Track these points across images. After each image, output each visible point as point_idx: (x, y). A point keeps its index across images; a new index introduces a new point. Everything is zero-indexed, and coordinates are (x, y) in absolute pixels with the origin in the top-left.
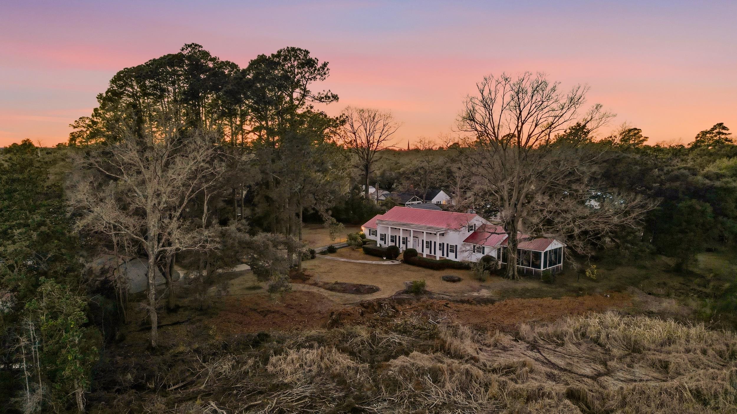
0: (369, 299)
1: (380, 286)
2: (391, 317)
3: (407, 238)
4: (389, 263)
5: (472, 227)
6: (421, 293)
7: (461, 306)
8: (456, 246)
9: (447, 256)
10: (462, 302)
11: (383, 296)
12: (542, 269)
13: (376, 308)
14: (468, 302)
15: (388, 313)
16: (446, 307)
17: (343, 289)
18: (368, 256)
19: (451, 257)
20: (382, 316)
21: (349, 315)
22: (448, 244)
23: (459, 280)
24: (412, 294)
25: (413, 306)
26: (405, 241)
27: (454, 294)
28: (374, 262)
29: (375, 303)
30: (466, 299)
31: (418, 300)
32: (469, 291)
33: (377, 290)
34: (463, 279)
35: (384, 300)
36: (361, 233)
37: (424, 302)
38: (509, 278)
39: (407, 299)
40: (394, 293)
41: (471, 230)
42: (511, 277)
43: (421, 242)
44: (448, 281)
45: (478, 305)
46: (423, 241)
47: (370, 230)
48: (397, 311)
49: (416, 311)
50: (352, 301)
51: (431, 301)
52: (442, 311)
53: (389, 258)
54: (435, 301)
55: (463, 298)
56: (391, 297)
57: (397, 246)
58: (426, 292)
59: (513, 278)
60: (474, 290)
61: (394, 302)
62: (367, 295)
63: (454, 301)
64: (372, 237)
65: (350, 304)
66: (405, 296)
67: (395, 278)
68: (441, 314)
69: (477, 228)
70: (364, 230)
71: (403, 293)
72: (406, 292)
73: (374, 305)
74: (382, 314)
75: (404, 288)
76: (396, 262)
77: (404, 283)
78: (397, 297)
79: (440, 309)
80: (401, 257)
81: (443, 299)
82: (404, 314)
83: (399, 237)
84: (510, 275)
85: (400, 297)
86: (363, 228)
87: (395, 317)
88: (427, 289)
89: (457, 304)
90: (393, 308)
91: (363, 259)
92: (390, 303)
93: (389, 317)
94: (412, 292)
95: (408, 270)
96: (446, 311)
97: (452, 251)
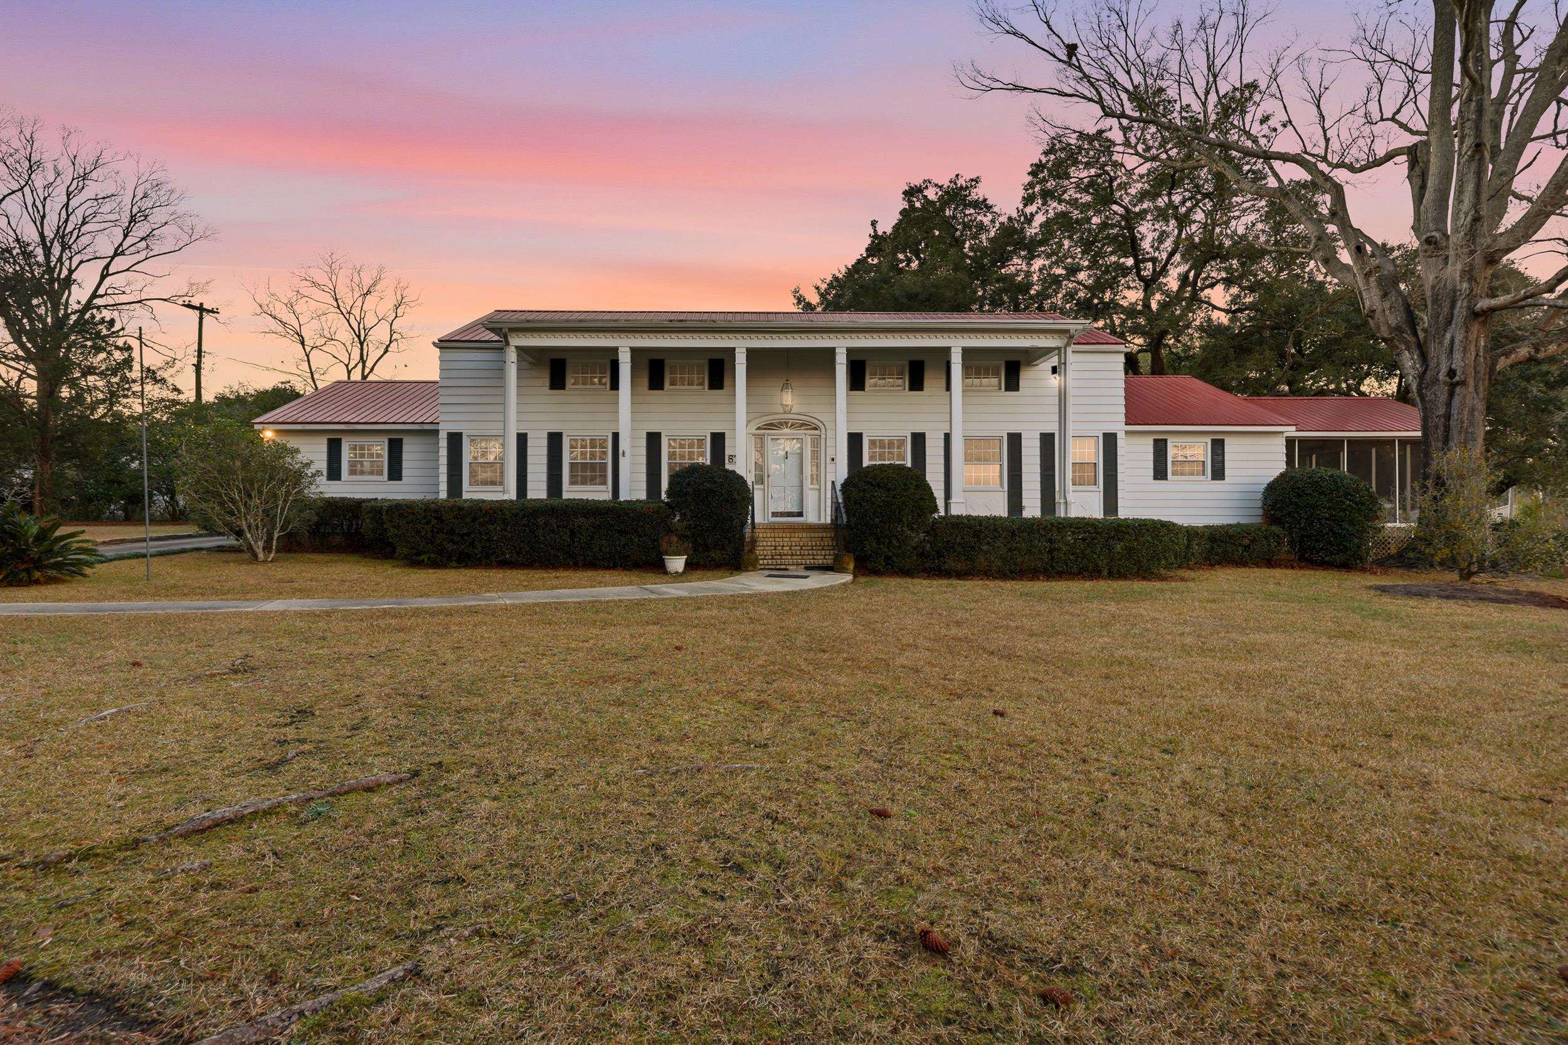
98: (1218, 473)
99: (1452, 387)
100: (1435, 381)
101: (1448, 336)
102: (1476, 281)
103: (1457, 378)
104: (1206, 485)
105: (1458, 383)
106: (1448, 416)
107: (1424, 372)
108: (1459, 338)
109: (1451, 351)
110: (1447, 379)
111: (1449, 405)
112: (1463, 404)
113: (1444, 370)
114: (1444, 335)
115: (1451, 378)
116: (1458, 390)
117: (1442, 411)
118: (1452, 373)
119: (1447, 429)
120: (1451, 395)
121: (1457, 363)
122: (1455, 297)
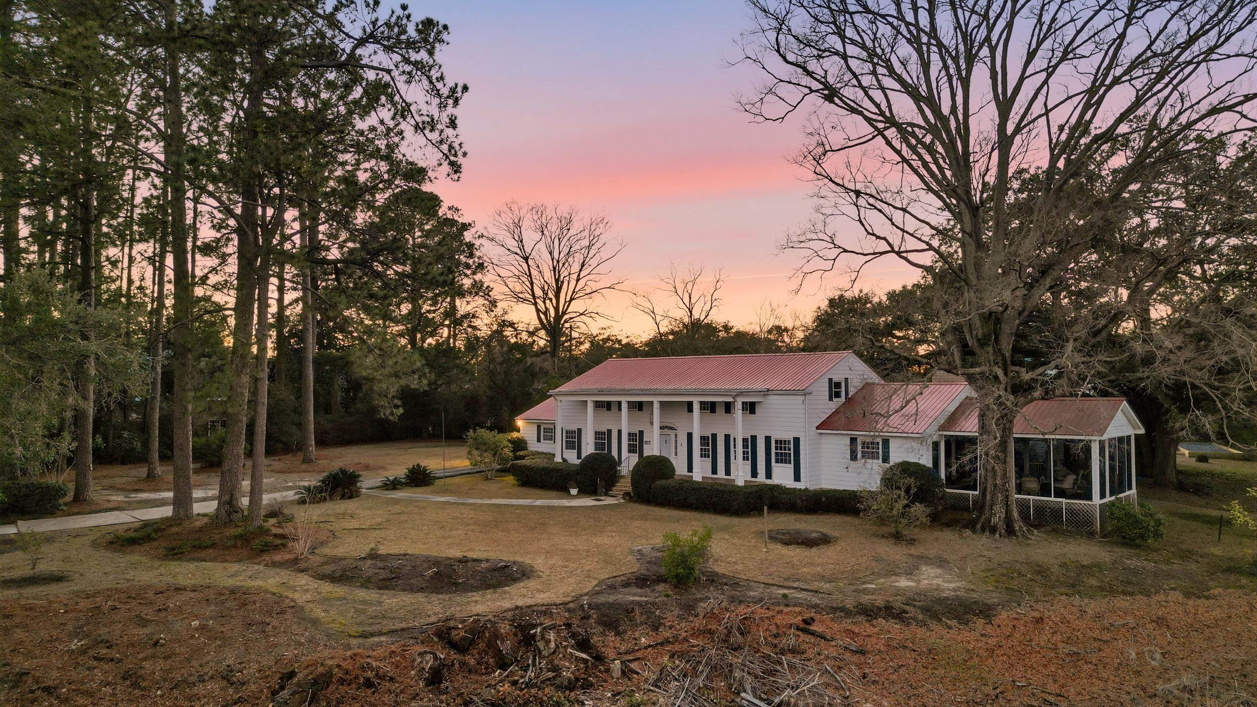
0: (480, 609)
1: (539, 563)
2: (571, 686)
3: (641, 433)
4: (588, 502)
5: (838, 385)
6: (697, 581)
7: (864, 627)
8: (797, 441)
9: (769, 475)
10: (869, 612)
11: (543, 598)
12: (1096, 500)
13: (506, 646)
14: (889, 611)
15: (556, 669)
16: (803, 637)
17: (383, 574)
18: (524, 490)
19: (783, 476)
20: (529, 685)
21: (368, 684)
22: (768, 439)
23: (825, 540)
24: (660, 587)
25: (667, 634)
26: (637, 441)
27: (827, 586)
28: (539, 502)
29: (505, 628)
30: (880, 601)
31: (689, 608)
32: (879, 575)
33: (522, 573)
34: (836, 539)
35: (546, 611)
36: (515, 435)
37: (711, 616)
38: (993, 530)
39: (639, 604)
40: (590, 585)
41: (838, 395)
42: (1002, 526)
43: (683, 440)
44: (786, 543)
45: (934, 625)
46: (690, 436)
47: (539, 427)
48: (599, 658)
49: (681, 655)
50: (402, 620)
51: (742, 610)
52: (794, 651)
53: (588, 490)
54: (760, 611)
55: (865, 599)
56: (578, 598)
57: (615, 453)
58: (713, 579)
59: (1010, 531)
60: (892, 571)
61: (586, 618)
62: (476, 596)
63: (835, 610)
64: (544, 447)
65: (391, 632)
66: (633, 596)
67: (603, 540)
68: (792, 667)
69: (852, 391)
70: (524, 427)
71: (626, 585)
72: (641, 581)
73: (496, 635)
74: (531, 674)
75: (632, 567)
76: (609, 501)
77: (631, 552)
78: (601, 599)
79: (784, 642)
80: (625, 485)
81: (786, 601)
82: (627, 673)
83: (620, 432)
84: (995, 520)
85: (611, 599)
86: (520, 423)
87: (587, 686)
88: (720, 569)
89: (847, 624)
90: (584, 645)
91: (508, 496)
92: (568, 625)
93: (559, 687)
94: (661, 579)
95: (644, 518)
96: (810, 653)
97: (782, 459)
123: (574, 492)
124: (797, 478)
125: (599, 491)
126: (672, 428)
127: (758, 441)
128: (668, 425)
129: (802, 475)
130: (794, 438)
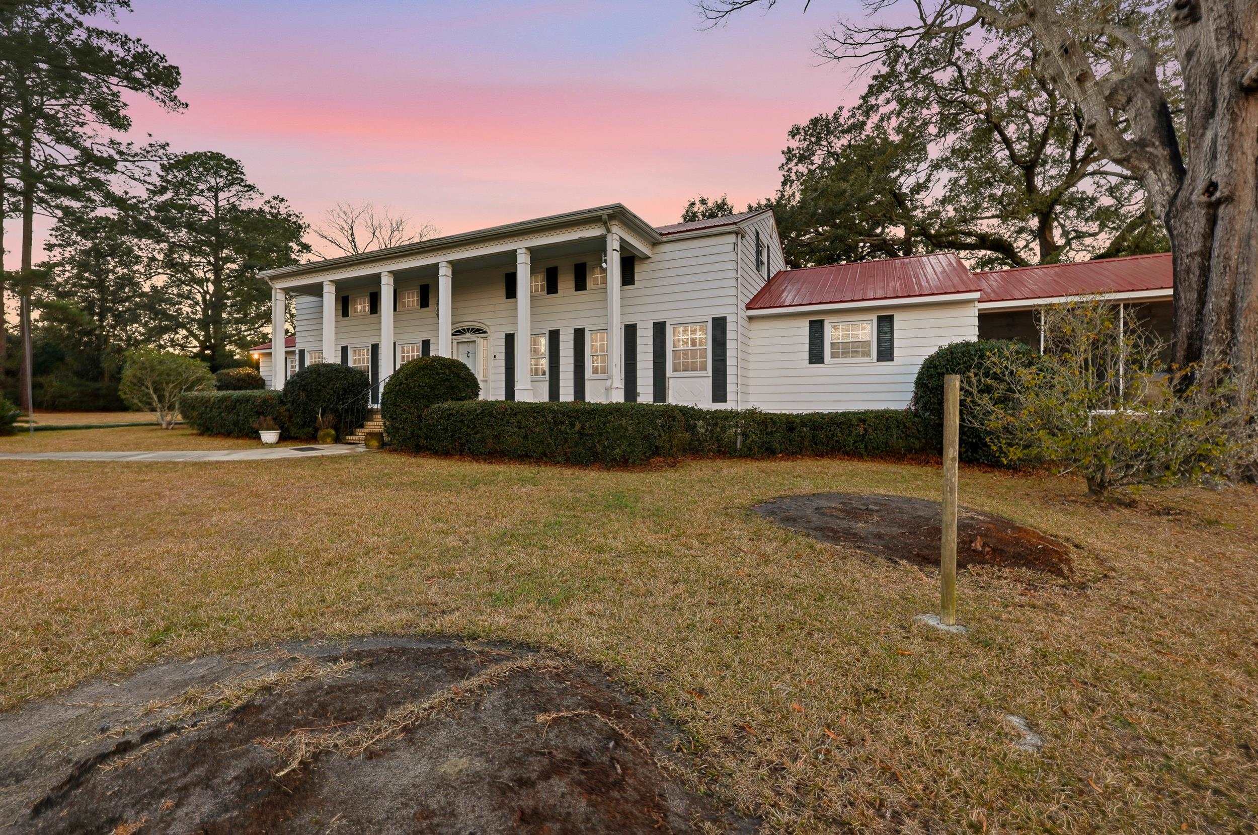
4: (288, 452)
9: (660, 390)
53: (301, 433)
76: (340, 450)
98: (886, 353)
99: (1213, 206)
100: (1188, 204)
101: (1209, 135)
102: (1240, 37)
103: (1218, 194)
104: (870, 367)
105: (1219, 202)
106: (1206, 254)
107: (1176, 196)
108: (1222, 132)
109: (1214, 157)
110: (1204, 199)
111: (1209, 235)
112: (1230, 231)
113: (1201, 185)
114: (1203, 135)
115: (1211, 194)
116: (1221, 211)
117: (1196, 246)
118: (1211, 187)
119: (1205, 271)
120: (1212, 221)
121: (1220, 173)
122: (1214, 73)
123: (269, 436)
124: (719, 394)
125: (321, 433)
126: (478, 331)
127: (639, 333)
128: (466, 325)
129: (730, 388)
130: (714, 319)
